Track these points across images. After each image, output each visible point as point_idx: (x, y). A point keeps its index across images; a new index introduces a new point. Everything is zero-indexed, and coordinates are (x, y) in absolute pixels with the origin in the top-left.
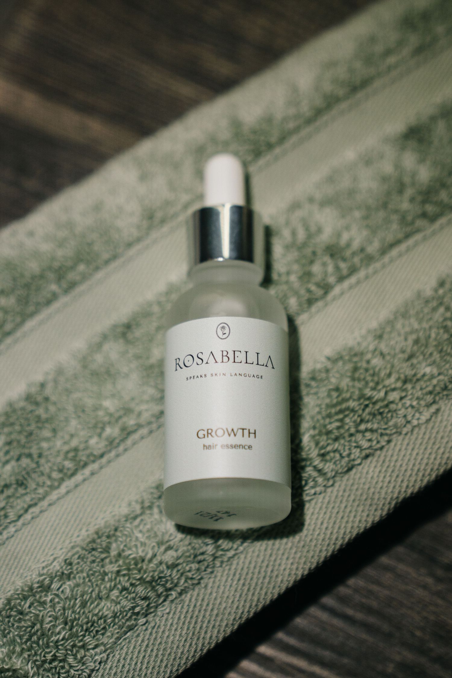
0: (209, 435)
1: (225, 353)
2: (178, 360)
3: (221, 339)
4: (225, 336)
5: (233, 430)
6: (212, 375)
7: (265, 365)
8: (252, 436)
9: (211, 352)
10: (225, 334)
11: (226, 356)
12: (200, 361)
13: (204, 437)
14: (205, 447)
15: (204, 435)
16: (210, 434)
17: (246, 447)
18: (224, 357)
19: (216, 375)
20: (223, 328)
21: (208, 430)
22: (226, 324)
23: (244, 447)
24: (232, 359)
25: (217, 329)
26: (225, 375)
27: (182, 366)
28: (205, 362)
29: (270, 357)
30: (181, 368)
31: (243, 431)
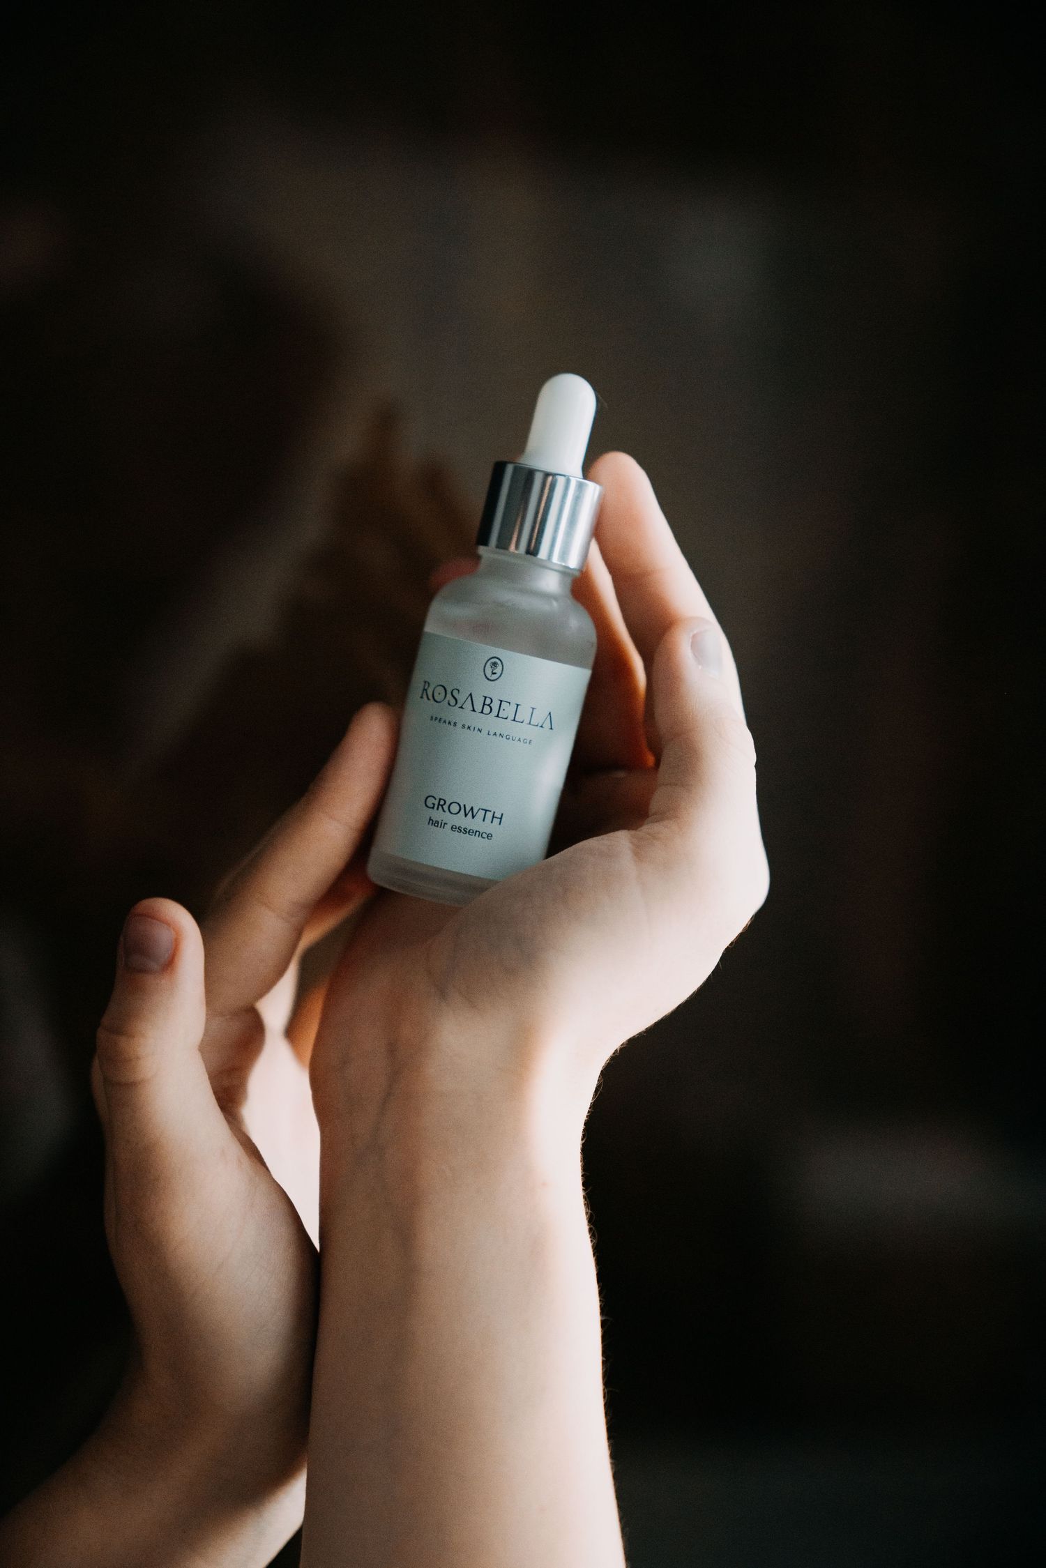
0: (440, 807)
1: (488, 701)
2: (427, 685)
3: (488, 679)
4: (494, 677)
5: (472, 809)
6: (464, 726)
7: (540, 725)
8: (496, 821)
9: (471, 695)
10: (495, 673)
11: (489, 705)
12: (453, 702)
13: (433, 808)
14: (431, 821)
15: (434, 804)
16: (442, 806)
17: (484, 835)
18: (485, 706)
19: (469, 728)
20: (495, 664)
21: (440, 799)
22: (500, 660)
23: (481, 835)
24: (495, 712)
25: (486, 664)
26: (481, 732)
27: (430, 697)
28: (459, 704)
29: (550, 713)
30: (428, 699)
31: (485, 813)
